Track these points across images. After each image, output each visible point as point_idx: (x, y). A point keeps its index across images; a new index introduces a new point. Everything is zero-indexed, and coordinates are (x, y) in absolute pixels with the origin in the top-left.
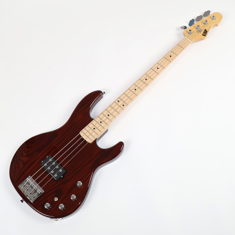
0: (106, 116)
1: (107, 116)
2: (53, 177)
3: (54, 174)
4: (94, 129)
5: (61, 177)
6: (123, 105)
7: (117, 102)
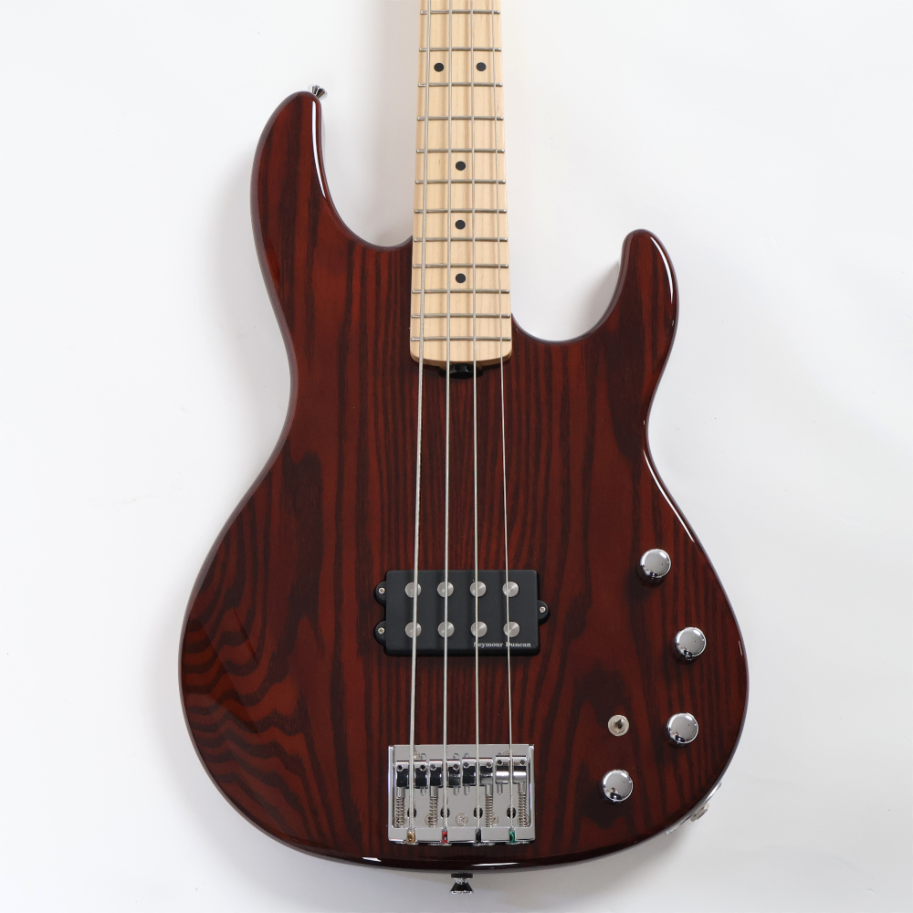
0: (453, 178)
1: (460, 175)
2: (512, 649)
3: (496, 632)
4: (460, 278)
5: (543, 617)
6: (481, 67)
7: (436, 77)
